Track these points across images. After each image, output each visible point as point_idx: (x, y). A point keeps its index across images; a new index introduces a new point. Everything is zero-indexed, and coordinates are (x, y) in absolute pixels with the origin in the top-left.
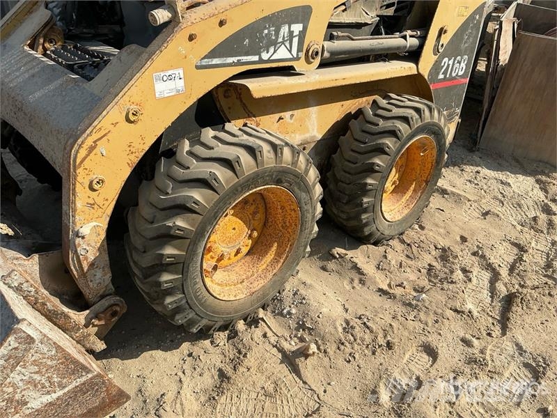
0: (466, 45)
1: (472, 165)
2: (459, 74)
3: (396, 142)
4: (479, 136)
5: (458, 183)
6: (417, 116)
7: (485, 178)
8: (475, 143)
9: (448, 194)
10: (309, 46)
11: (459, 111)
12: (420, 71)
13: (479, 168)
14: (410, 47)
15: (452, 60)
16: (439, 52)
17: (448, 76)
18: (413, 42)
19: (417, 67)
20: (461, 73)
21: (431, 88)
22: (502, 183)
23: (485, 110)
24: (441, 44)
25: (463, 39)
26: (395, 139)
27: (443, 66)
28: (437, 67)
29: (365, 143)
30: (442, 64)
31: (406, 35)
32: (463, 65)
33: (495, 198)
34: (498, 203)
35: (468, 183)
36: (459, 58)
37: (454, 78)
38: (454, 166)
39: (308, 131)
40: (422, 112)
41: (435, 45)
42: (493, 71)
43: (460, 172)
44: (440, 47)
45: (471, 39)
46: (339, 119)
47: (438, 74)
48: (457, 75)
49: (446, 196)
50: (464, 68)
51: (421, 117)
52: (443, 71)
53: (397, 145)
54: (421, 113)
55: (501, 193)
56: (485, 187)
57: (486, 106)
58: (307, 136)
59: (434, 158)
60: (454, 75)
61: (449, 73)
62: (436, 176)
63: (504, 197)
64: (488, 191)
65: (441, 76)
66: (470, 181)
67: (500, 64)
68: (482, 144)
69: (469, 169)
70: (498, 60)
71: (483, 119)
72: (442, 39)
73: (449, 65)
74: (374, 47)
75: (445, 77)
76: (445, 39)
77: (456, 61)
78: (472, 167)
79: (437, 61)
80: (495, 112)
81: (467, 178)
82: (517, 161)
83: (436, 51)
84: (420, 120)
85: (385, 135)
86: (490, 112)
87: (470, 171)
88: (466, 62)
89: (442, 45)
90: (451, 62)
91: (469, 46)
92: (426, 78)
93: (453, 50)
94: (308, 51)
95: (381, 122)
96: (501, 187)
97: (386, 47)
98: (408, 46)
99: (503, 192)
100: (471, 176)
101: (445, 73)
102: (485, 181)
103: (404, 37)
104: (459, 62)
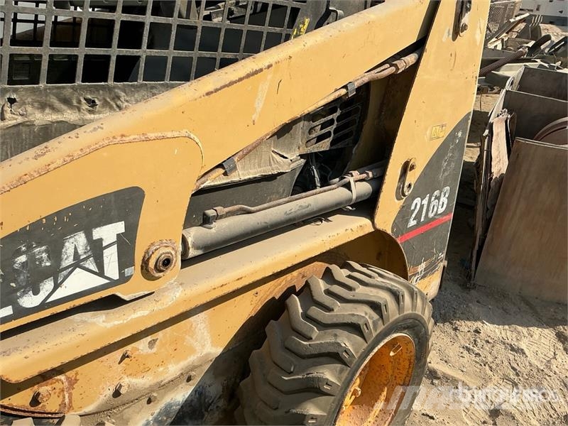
0: (446, 174)
1: (468, 319)
2: (439, 212)
3: (341, 371)
4: (473, 268)
5: (451, 354)
6: (376, 316)
7: (488, 342)
8: (469, 277)
9: (439, 378)
10: (147, 252)
11: (443, 256)
12: (378, 227)
13: (479, 324)
14: (357, 198)
15: (427, 198)
16: (404, 196)
17: (422, 220)
18: (361, 188)
19: (373, 223)
20: (441, 210)
21: (399, 242)
22: (513, 349)
23: (478, 237)
24: (407, 184)
25: (439, 168)
26: (339, 366)
27: (414, 210)
28: (404, 214)
29: (290, 373)
30: (413, 208)
31: (349, 182)
32: (444, 200)
33: (506, 378)
34: (510, 387)
35: (465, 352)
36: (437, 193)
37: (433, 219)
38: (444, 321)
39: (193, 351)
40: (383, 308)
41: (398, 188)
42: (485, 187)
43: (453, 332)
44: (405, 189)
45: (453, 165)
46: (253, 314)
47: (407, 221)
48: (436, 215)
49: (436, 382)
50: (446, 203)
51: (381, 317)
52: (414, 216)
53: (345, 375)
54: (381, 311)
55: (513, 368)
56: (490, 359)
57: (479, 232)
58: (192, 359)
59: (412, 354)
60: (431, 215)
61: (423, 215)
62: (418, 376)
63: (517, 375)
64: (494, 367)
65: (412, 223)
66: (468, 349)
67: (494, 178)
68: (479, 279)
69: (465, 326)
70: (491, 173)
71: (476, 247)
72: (407, 178)
73: (422, 206)
74: (291, 216)
75: (419, 222)
76: (412, 177)
77: (433, 198)
78: (469, 323)
79: (403, 207)
80: (492, 240)
81: (463, 342)
82: (528, 303)
83: (400, 193)
84: (380, 322)
85: (322, 359)
86: (485, 239)
87: (467, 329)
88: (447, 196)
89: (410, 186)
90: (425, 202)
91: (449, 175)
92: (389, 232)
93: (428, 185)
94: (145, 262)
95: (316, 332)
96: (511, 357)
97: (315, 209)
98: (354, 197)
99: (515, 366)
100: (469, 339)
101: (418, 217)
102: (487, 347)
103: (348, 186)
104: (438, 198)
